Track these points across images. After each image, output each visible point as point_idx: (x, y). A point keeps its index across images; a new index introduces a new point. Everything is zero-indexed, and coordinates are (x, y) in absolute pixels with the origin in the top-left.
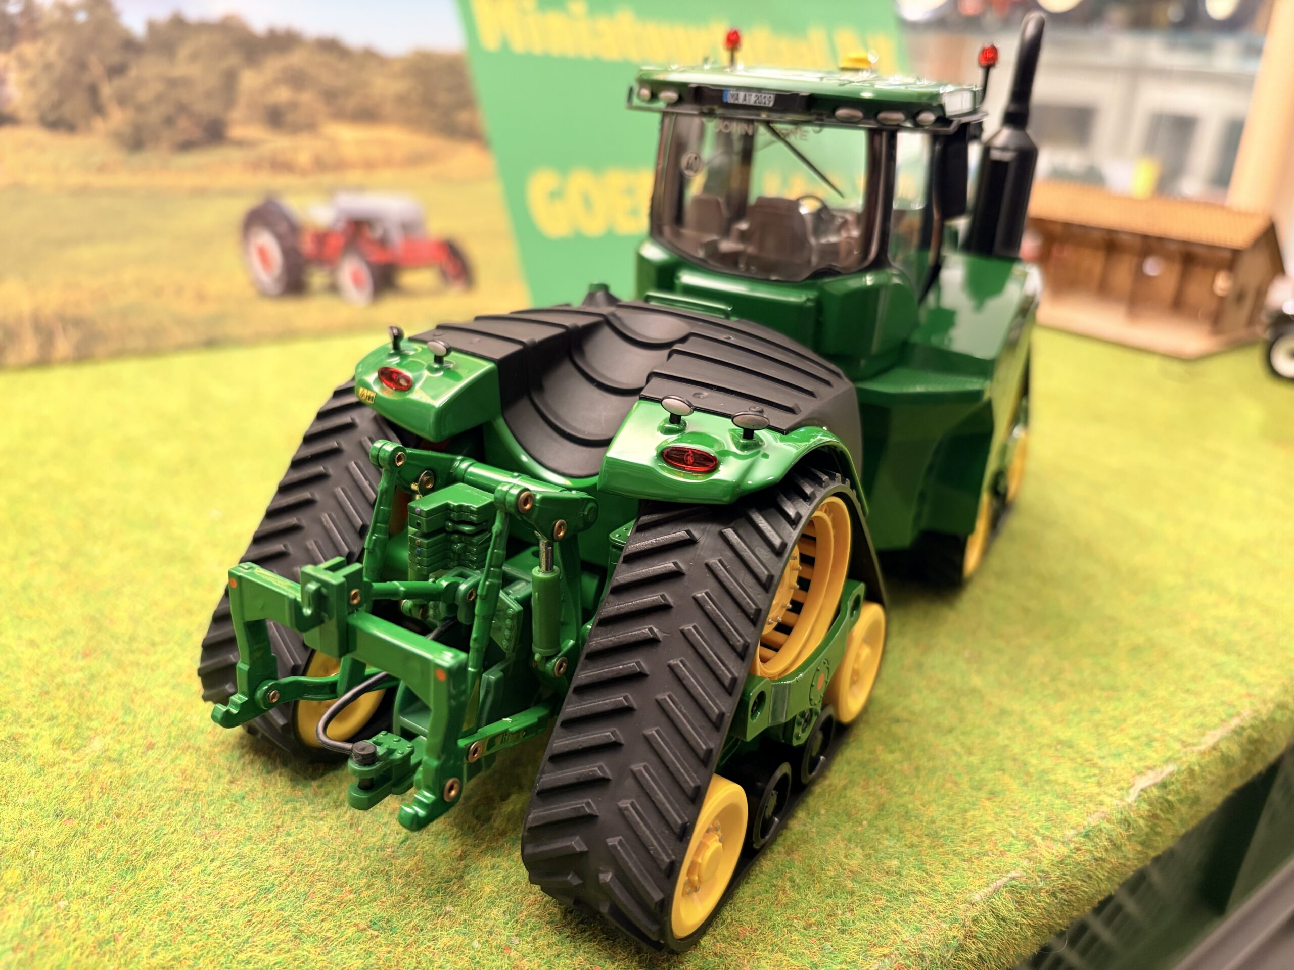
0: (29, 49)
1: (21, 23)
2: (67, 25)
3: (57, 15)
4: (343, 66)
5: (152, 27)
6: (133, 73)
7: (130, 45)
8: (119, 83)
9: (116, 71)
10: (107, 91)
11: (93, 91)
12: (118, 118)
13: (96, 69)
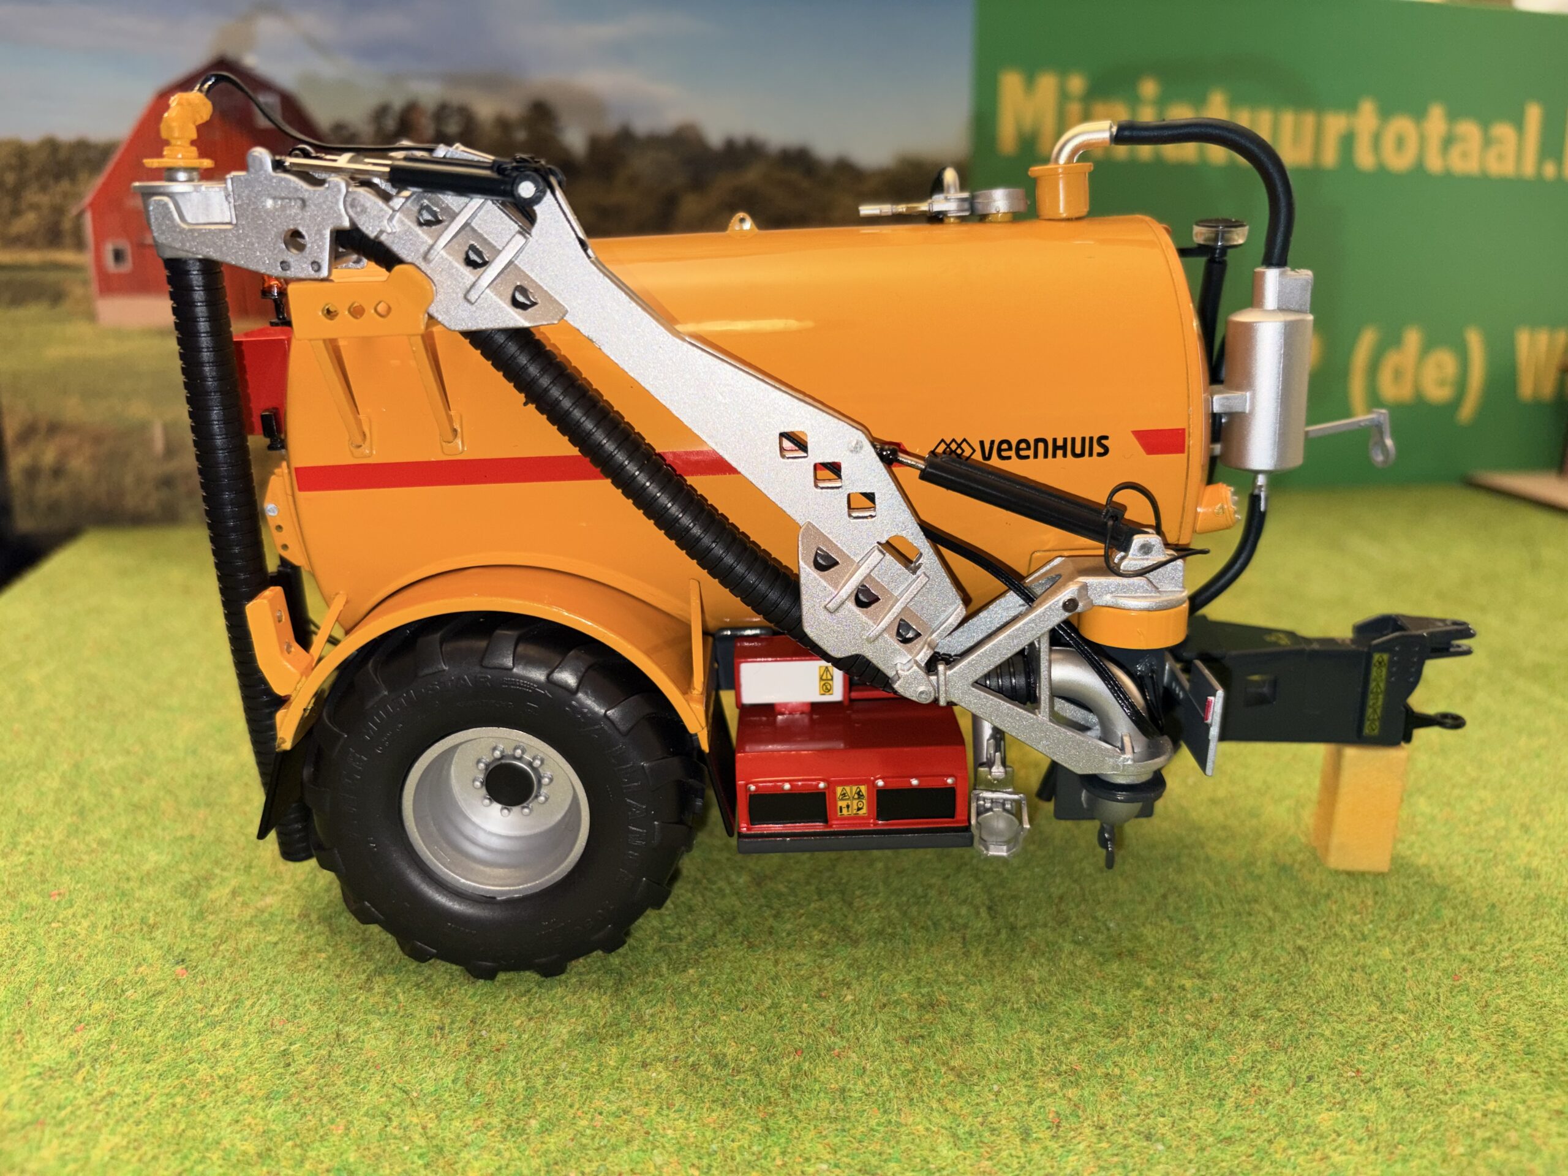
2: (504, 146)
3: (496, 134)
4: (805, 184)
5: (595, 144)
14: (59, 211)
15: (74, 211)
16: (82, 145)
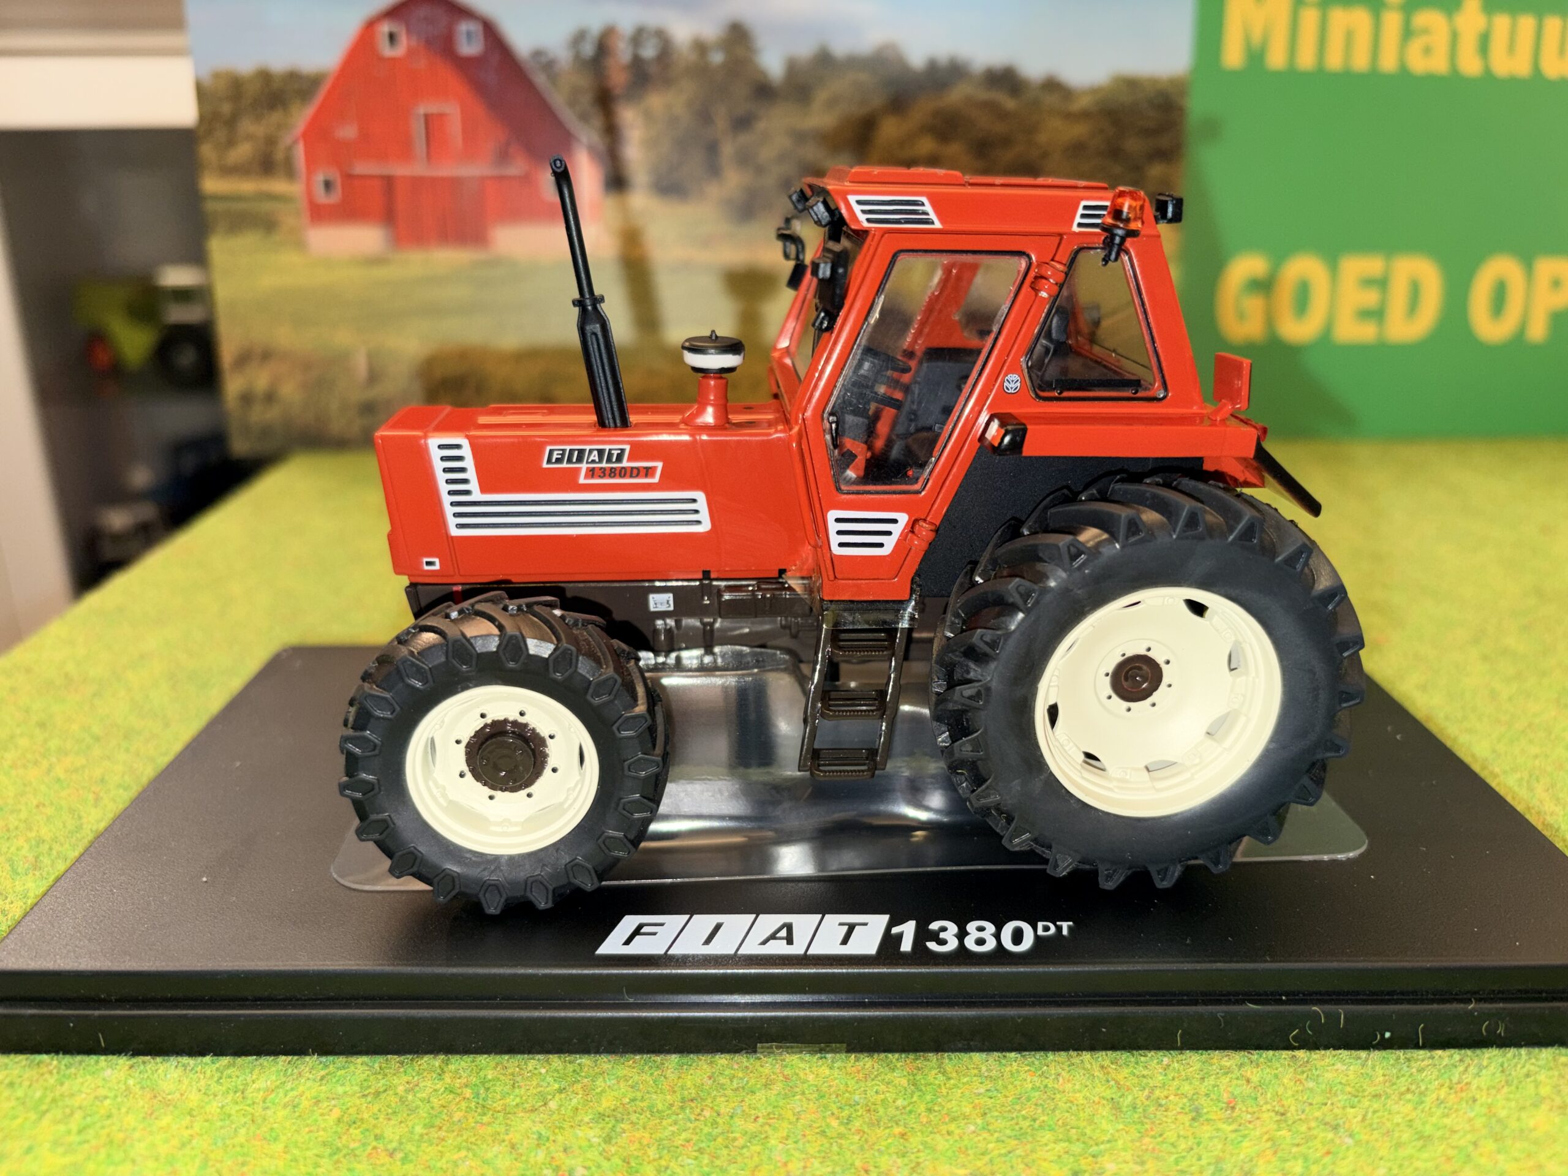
0: (656, 101)
1: (653, 70)
2: (701, 70)
3: (693, 57)
5: (792, 67)
6: (761, 125)
7: (764, 91)
8: (744, 138)
9: (742, 123)
10: (728, 149)
11: (712, 149)
12: (734, 180)
13: (721, 122)
14: (271, 141)
15: (286, 140)
16: (293, 76)
